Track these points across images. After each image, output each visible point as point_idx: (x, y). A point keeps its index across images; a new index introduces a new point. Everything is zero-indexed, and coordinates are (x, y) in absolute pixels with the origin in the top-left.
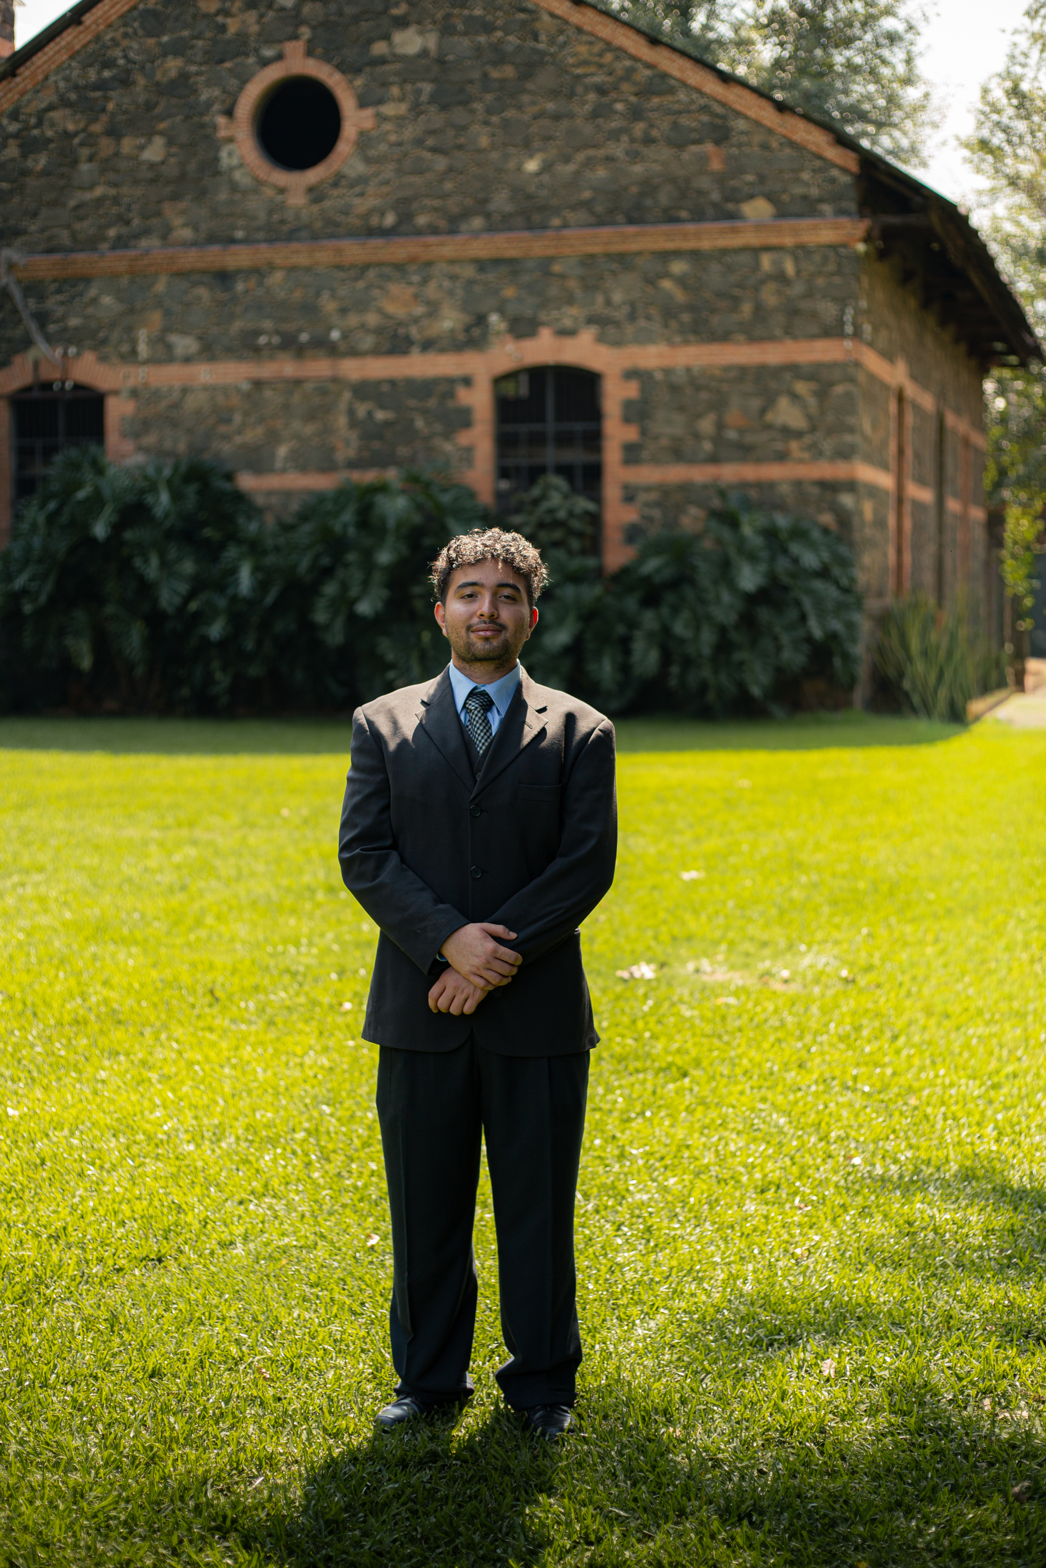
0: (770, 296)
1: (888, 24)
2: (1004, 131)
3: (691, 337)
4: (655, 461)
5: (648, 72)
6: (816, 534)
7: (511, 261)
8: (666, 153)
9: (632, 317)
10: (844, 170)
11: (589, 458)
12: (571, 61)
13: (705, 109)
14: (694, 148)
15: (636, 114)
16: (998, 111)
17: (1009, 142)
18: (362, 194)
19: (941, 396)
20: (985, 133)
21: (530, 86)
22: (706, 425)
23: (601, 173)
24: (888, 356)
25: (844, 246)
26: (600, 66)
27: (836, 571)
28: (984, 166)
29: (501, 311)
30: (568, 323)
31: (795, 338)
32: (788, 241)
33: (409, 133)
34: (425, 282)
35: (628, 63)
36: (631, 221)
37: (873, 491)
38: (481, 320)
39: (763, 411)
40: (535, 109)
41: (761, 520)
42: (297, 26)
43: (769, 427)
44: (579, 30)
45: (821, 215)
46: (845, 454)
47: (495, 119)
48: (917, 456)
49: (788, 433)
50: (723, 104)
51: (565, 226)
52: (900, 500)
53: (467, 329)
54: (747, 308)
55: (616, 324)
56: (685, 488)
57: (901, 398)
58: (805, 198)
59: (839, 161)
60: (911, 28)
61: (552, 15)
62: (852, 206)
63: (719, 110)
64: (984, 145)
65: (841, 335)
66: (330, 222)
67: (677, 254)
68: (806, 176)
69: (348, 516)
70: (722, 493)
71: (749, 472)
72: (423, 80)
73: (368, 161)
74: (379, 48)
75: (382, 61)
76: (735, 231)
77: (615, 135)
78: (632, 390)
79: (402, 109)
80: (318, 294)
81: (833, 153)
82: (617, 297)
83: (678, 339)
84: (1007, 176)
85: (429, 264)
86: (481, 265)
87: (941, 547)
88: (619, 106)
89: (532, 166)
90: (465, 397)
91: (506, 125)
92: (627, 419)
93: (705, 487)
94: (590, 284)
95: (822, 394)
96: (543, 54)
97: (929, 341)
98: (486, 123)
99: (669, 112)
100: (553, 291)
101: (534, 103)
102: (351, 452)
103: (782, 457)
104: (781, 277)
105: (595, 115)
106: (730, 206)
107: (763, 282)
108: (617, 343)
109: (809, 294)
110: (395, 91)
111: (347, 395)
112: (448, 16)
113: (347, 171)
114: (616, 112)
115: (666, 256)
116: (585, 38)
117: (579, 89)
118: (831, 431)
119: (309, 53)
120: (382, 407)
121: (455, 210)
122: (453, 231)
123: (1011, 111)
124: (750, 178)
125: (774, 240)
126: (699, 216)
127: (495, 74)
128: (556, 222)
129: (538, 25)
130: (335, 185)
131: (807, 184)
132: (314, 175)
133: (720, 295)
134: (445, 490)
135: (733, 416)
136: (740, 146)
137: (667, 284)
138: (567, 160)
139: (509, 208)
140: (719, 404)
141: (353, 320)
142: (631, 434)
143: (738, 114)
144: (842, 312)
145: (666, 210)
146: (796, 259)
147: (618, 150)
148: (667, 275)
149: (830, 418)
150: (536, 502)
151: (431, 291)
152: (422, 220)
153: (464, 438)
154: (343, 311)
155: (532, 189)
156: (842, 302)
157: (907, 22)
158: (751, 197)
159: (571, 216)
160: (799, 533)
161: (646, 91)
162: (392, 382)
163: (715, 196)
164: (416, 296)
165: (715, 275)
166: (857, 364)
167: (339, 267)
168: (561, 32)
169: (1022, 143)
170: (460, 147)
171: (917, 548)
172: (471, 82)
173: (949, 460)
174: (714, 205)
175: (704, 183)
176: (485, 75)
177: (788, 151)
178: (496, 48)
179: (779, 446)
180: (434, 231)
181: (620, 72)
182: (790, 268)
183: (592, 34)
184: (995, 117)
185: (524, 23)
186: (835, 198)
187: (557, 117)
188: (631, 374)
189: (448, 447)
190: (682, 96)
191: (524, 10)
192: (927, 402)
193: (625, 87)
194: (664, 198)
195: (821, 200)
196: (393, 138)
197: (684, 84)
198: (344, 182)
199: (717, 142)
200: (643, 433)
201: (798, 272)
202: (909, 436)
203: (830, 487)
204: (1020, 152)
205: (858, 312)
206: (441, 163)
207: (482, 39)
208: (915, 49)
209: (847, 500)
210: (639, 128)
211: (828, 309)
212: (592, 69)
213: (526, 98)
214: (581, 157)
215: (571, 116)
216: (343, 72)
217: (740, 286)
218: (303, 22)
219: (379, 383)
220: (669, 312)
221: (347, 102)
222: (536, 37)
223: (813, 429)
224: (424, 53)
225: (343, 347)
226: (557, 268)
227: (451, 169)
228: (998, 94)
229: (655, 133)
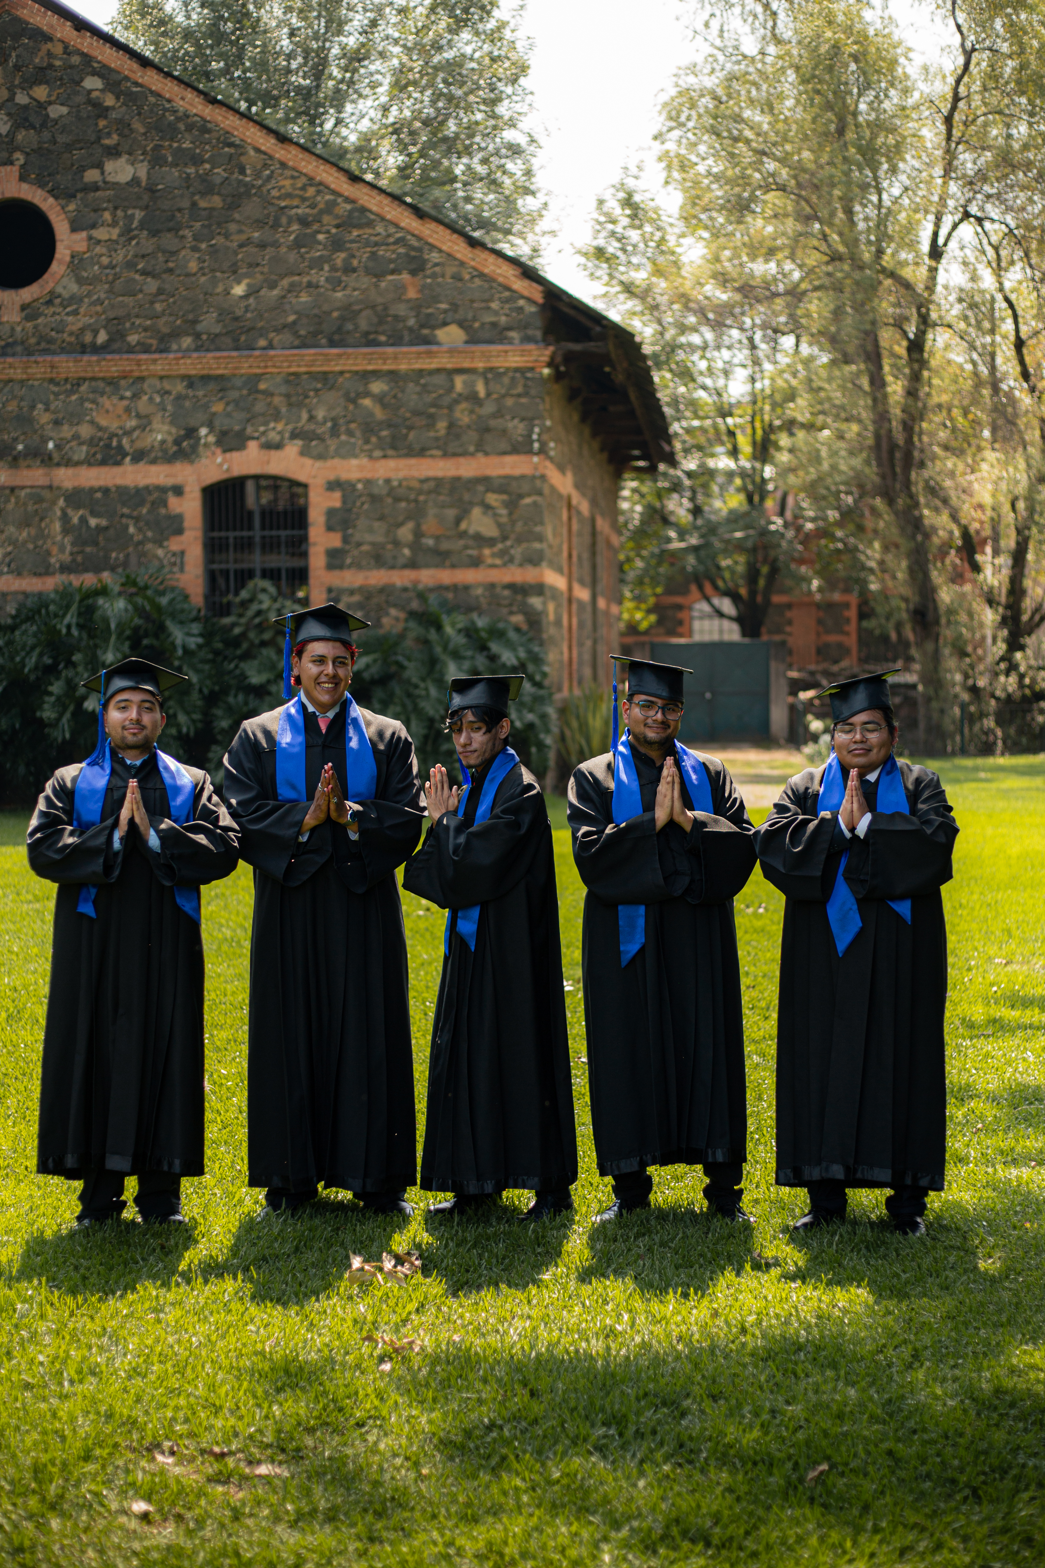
0: (463, 415)
1: (509, 135)
2: (619, 240)
3: (390, 452)
4: (357, 565)
5: (348, 207)
6: (512, 635)
7: (221, 378)
8: (366, 281)
9: (335, 432)
10: (529, 300)
11: (296, 563)
12: (275, 193)
13: (400, 241)
14: (390, 277)
15: (337, 244)
16: (614, 222)
17: (624, 250)
18: (75, 313)
19: (594, 503)
20: (601, 242)
21: (237, 216)
22: (405, 533)
23: (304, 298)
24: (562, 469)
25: (532, 369)
26: (304, 199)
27: (531, 668)
28: (599, 273)
29: (211, 426)
30: (273, 436)
31: (486, 454)
32: (480, 365)
33: (120, 257)
34: (136, 396)
35: (328, 197)
36: (332, 344)
37: (555, 593)
38: (191, 433)
39: (458, 521)
40: (243, 237)
41: (461, 621)
42: (11, 153)
43: (463, 534)
44: (283, 165)
45: (510, 342)
46: (534, 560)
47: (203, 246)
48: (580, 558)
49: (481, 540)
50: (419, 238)
51: (271, 346)
52: (570, 600)
53: (177, 442)
54: (442, 425)
55: (321, 439)
56: (385, 590)
57: (569, 506)
58: (494, 325)
59: (526, 293)
60: (533, 141)
61: (258, 150)
62: (539, 334)
63: (414, 243)
64: (600, 253)
65: (530, 452)
66: (42, 338)
67: (376, 374)
68: (495, 305)
69: (70, 618)
70: (422, 596)
71: (447, 576)
72: (135, 207)
73: (80, 281)
74: (91, 175)
75: (95, 187)
76: (429, 354)
77: (317, 264)
78: (335, 500)
79: (115, 233)
80: (33, 407)
81: (520, 285)
82: (320, 414)
83: (377, 453)
84: (622, 283)
85: (142, 379)
86: (191, 381)
87: (595, 642)
88: (321, 237)
89: (239, 290)
90: (175, 504)
91: (214, 251)
92: (330, 528)
93: (405, 590)
94: (296, 401)
95: (512, 505)
96: (248, 186)
97: (586, 452)
98: (195, 249)
99: (367, 244)
100: (260, 407)
101: (240, 232)
102: (66, 557)
103: (476, 563)
104: (472, 397)
105: (298, 244)
106: (426, 331)
107: (456, 402)
108: (321, 457)
109: (499, 414)
110: (107, 216)
111: (61, 502)
112: (157, 148)
113: (59, 290)
114: (319, 243)
115: (366, 376)
116: (288, 173)
117: (284, 220)
118: (519, 540)
119: (22, 178)
120: (94, 514)
121: (166, 330)
122: (163, 350)
123: (625, 221)
124: (443, 306)
125: (466, 364)
126: (396, 340)
127: (203, 204)
128: (262, 343)
129: (243, 159)
130: (49, 303)
131: (496, 313)
132: (27, 294)
133: (417, 413)
134: (162, 593)
135: (430, 525)
136: (434, 276)
137: (367, 402)
138: (273, 286)
139: (217, 329)
140: (417, 514)
141: (66, 431)
142: (335, 540)
143: (432, 247)
144: (531, 432)
145: (367, 333)
146: (487, 382)
147: (321, 277)
148: (367, 394)
149: (519, 527)
150: (245, 604)
151: (142, 404)
152: (133, 339)
153: (175, 544)
154: (57, 423)
155: (239, 313)
156: (530, 421)
157: (530, 136)
158: (445, 324)
159: (277, 339)
160: (497, 633)
161: (346, 224)
162: (106, 491)
163: (411, 322)
164: (128, 410)
165: (411, 394)
166: (543, 477)
167: (51, 381)
168: (265, 166)
169: (634, 253)
170: (170, 271)
171: (581, 645)
172: (180, 210)
173: (599, 559)
174: (411, 330)
175: (401, 309)
176: (194, 204)
177: (478, 282)
178: (204, 179)
179: (473, 552)
180: (147, 350)
181: (321, 206)
182: (481, 389)
183: (294, 169)
184: (610, 226)
185: (231, 156)
186: (522, 326)
187: (262, 246)
188: (333, 485)
189: (160, 552)
190: (380, 229)
191: (231, 145)
192: (585, 507)
193: (326, 219)
194: (363, 324)
195: (510, 329)
196: (105, 260)
197: (383, 219)
198: (57, 301)
199: (413, 273)
200: (346, 540)
201: (489, 395)
202: (575, 540)
203: (521, 590)
204: (635, 260)
205: (544, 430)
206: (152, 285)
207: (191, 170)
208: (536, 163)
209: (535, 602)
210: (340, 258)
211: (517, 428)
212: (296, 202)
213: (233, 227)
214: (285, 282)
215: (276, 244)
216: (56, 198)
217: (434, 405)
218: (17, 149)
219: (93, 490)
220: (369, 429)
221: (61, 227)
222: (242, 171)
223: (505, 538)
224: (135, 181)
225: (56, 457)
226: (262, 386)
227: (160, 291)
228: (614, 206)
229: (355, 263)
